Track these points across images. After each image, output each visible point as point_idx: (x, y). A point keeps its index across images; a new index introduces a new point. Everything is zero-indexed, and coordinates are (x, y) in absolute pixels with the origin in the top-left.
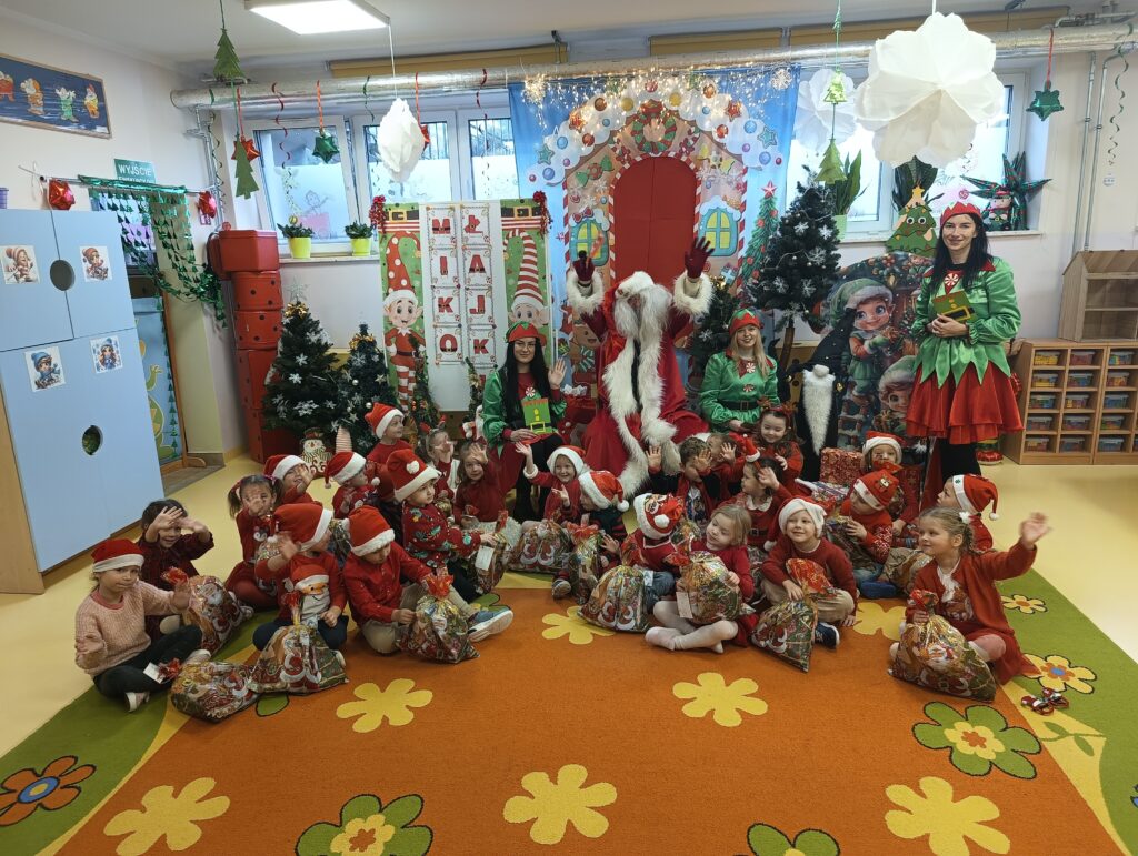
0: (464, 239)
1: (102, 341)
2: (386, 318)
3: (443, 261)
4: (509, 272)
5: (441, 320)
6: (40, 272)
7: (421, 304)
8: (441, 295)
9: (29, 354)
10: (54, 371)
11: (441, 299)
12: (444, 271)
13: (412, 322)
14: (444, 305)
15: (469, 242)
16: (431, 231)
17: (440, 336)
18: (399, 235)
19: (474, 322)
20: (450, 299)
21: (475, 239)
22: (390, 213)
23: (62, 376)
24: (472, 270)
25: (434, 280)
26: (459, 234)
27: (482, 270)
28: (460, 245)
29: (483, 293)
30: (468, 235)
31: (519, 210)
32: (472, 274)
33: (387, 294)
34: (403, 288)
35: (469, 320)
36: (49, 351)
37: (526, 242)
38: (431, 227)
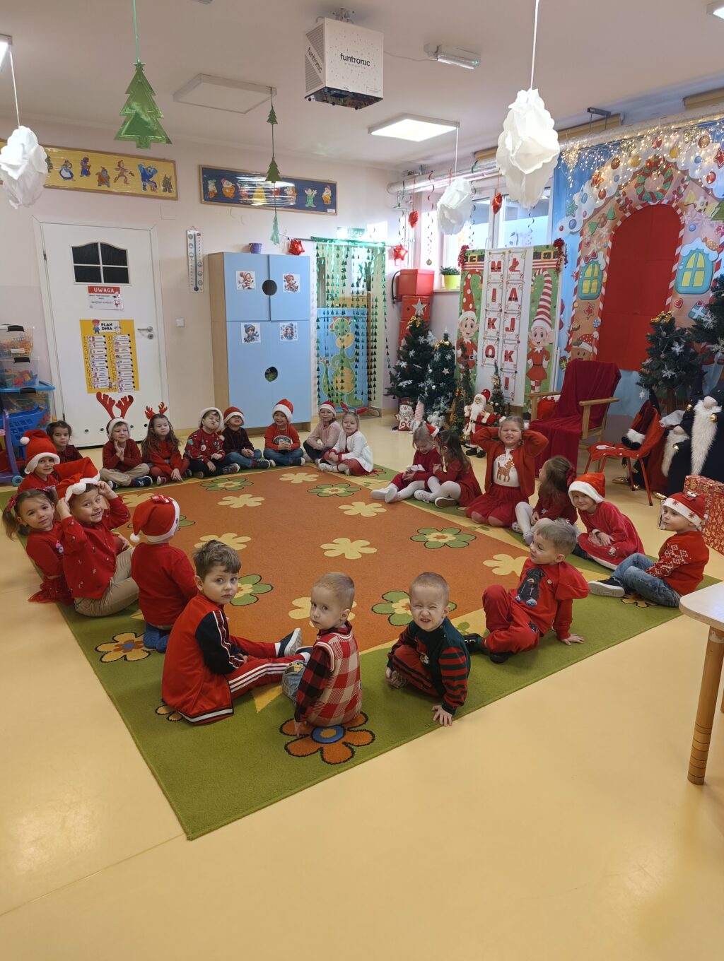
0: (509, 276)
1: (287, 324)
2: (459, 330)
3: (494, 291)
4: (532, 301)
5: (488, 334)
6: (257, 285)
7: (478, 322)
8: (490, 317)
9: (243, 324)
10: (255, 335)
11: (490, 319)
12: (494, 299)
13: (472, 334)
14: (491, 324)
15: (511, 278)
16: (490, 270)
17: (486, 345)
18: (472, 272)
19: (507, 337)
20: (495, 320)
21: (515, 276)
22: (469, 256)
23: (259, 338)
24: (510, 299)
25: (488, 305)
26: (506, 272)
27: (516, 299)
28: (505, 280)
29: (514, 316)
30: (510, 273)
31: (545, 254)
32: (510, 302)
33: (461, 314)
34: (471, 310)
35: (504, 336)
36: (253, 324)
37: (546, 278)
38: (490, 267)
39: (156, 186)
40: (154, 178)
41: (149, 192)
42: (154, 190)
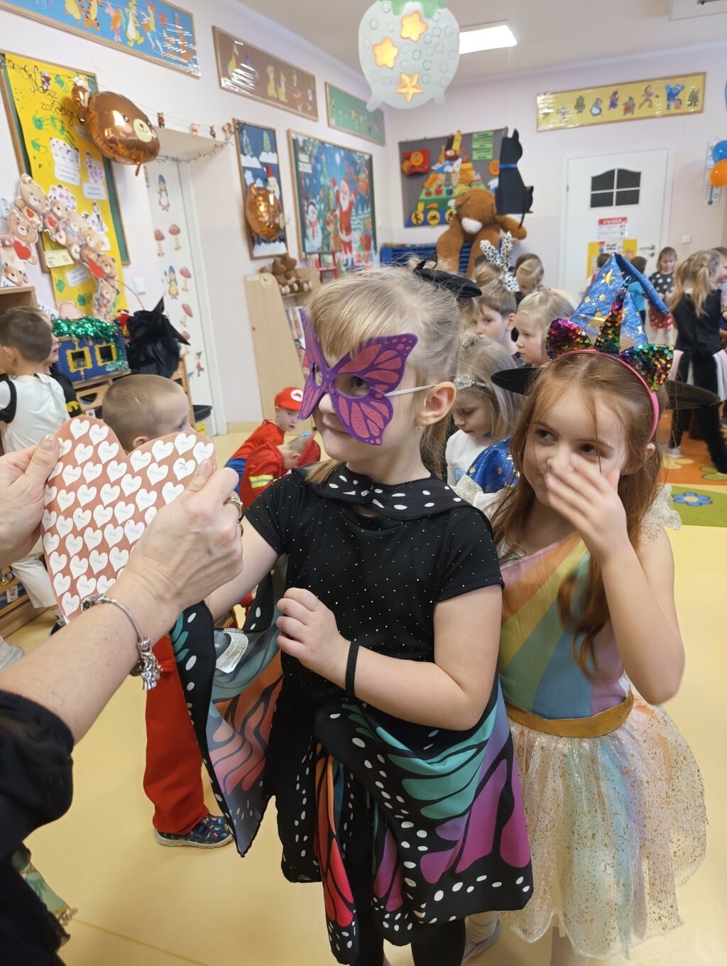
39: (681, 103)
40: (680, 96)
41: (673, 110)
42: (678, 107)
